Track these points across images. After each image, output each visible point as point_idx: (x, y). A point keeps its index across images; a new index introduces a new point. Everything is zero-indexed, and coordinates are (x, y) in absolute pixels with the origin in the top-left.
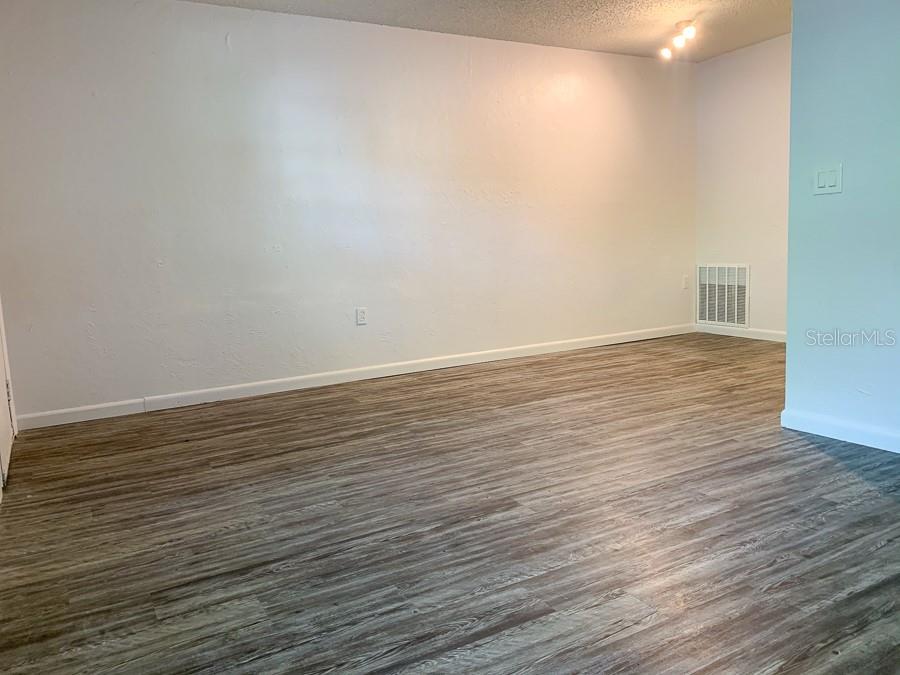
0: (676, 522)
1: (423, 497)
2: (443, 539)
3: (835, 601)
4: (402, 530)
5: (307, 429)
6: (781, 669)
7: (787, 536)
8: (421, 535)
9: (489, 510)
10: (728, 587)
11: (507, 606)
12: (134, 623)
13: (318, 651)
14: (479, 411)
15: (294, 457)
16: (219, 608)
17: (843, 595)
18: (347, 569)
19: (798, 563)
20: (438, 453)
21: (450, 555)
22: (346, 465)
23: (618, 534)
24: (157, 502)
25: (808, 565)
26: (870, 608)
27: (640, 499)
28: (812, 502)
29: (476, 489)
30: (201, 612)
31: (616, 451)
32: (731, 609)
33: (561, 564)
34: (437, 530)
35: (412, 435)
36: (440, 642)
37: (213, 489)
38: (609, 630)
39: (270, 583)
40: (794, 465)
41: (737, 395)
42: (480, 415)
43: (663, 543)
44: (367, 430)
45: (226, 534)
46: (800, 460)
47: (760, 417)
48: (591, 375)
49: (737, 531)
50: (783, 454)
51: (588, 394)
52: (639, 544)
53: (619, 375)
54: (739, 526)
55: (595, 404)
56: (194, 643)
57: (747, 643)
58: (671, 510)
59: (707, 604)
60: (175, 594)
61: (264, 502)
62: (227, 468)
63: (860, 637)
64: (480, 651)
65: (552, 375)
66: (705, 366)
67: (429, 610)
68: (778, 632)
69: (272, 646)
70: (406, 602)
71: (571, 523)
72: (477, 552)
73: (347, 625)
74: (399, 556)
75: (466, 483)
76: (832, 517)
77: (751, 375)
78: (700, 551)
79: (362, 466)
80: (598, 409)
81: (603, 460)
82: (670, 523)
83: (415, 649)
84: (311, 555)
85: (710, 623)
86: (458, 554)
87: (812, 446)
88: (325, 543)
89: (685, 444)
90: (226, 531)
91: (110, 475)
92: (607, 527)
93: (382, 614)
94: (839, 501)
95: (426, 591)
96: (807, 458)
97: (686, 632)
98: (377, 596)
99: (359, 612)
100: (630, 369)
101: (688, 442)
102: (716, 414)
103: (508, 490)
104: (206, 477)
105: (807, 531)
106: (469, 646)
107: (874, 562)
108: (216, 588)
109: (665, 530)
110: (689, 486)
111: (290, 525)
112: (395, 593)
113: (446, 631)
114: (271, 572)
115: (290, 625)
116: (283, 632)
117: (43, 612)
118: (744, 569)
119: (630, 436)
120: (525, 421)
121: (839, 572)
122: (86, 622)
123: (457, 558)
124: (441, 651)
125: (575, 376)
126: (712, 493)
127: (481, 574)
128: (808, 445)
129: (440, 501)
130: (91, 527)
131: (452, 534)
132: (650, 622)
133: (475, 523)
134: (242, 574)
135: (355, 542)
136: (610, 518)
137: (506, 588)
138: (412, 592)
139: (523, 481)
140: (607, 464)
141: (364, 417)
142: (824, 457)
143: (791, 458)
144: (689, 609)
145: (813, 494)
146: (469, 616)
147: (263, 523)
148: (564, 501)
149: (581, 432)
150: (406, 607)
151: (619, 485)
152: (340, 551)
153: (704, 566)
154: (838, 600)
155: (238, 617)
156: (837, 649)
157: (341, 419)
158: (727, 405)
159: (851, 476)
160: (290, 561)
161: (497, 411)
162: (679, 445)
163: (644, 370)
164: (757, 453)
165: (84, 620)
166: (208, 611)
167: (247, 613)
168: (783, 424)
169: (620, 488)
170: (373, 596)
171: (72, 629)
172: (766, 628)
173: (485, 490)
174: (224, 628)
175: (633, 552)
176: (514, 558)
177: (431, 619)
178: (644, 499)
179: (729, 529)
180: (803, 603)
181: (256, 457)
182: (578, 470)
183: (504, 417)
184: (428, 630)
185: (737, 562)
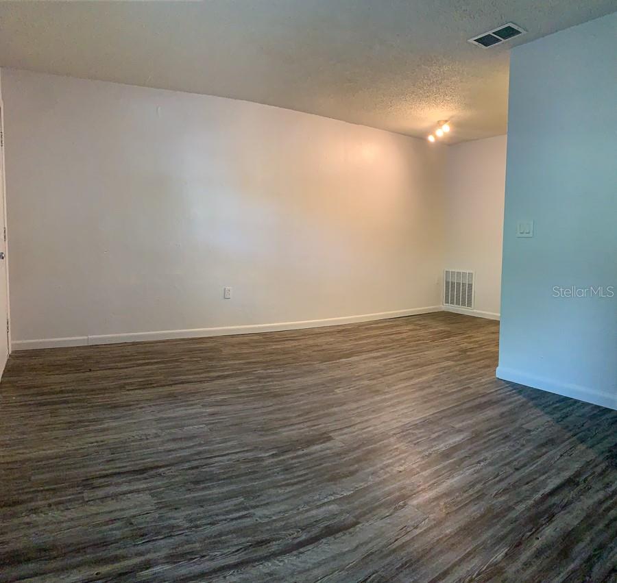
0: (437, 448)
1: (264, 430)
2: (278, 463)
3: (534, 500)
4: (249, 454)
5: (189, 368)
6: (506, 554)
7: (504, 455)
8: (261, 459)
9: (310, 442)
10: (471, 495)
11: (325, 519)
12: (70, 501)
13: (188, 542)
14: (304, 365)
15: (178, 388)
16: (125, 498)
17: (538, 496)
18: (211, 480)
19: (512, 474)
20: (276, 396)
21: (283, 477)
22: (213, 399)
23: (401, 459)
24: (90, 412)
25: (517, 475)
26: (554, 504)
27: (414, 432)
28: (516, 430)
29: (301, 426)
30: (113, 499)
31: (398, 396)
32: (474, 511)
33: (363, 485)
34: (273, 456)
35: (257, 380)
36: (274, 547)
37: (127, 406)
38: (398, 535)
39: (159, 483)
40: (504, 405)
41: (470, 355)
42: (305, 368)
43: (429, 465)
44: (226, 373)
45: (132, 441)
46: (508, 401)
47: (483, 371)
48: (379, 340)
49: (475, 453)
50: (499, 396)
51: (379, 354)
52: (414, 466)
53: (397, 340)
54: (475, 449)
55: (384, 361)
56: (107, 523)
57: (485, 537)
58: (434, 439)
59: (460, 509)
60: (97, 482)
61: (159, 420)
62: (136, 391)
63: (550, 526)
64: (303, 557)
65: (355, 339)
66: (449, 335)
67: (266, 520)
68: (504, 526)
69: (158, 533)
70: (250, 511)
71: (369, 452)
72: (301, 476)
73: (209, 524)
74: (246, 474)
75: (294, 421)
76: (528, 441)
77: (477, 342)
78: (453, 469)
79: (224, 400)
80: (386, 365)
81: (389, 403)
82: (434, 449)
83: (255, 551)
84: (187, 465)
85: (462, 523)
86: (288, 476)
87: (514, 391)
88: (197, 457)
89: (440, 390)
90: (133, 439)
91: (63, 388)
92: (394, 454)
93: (232, 520)
94: (532, 429)
95: (265, 505)
96: (513, 399)
97: (447, 532)
98: (229, 504)
99: (217, 515)
100: (404, 335)
101: (442, 388)
102: (458, 368)
103: (325, 427)
104: (122, 397)
105: (515, 451)
106: (295, 553)
107: (554, 471)
108: (123, 482)
109: (431, 454)
110: (444, 421)
111: (174, 440)
112: (242, 503)
113: (279, 539)
114: (160, 475)
115: (170, 518)
116: (166, 523)
117: (15, 485)
118: (480, 481)
119: (407, 384)
120: (338, 373)
121: (535, 479)
122: (40, 495)
123: (288, 479)
124: (274, 555)
125: (369, 341)
126: (458, 426)
127: (305, 493)
128: (512, 390)
129: (276, 434)
130: (49, 424)
131: (284, 460)
132: (424, 526)
133: (300, 453)
134: (141, 474)
135: (217, 459)
136: (395, 447)
137: (324, 504)
138: (254, 504)
139: (335, 421)
140: (392, 406)
141: (225, 363)
142: (521, 399)
143: (503, 400)
144: (448, 513)
145: (517, 425)
146: (295, 527)
147: (157, 436)
148: (364, 436)
149: (375, 382)
150: (250, 516)
151: (400, 421)
152: (206, 465)
153: (455, 480)
154: (537, 499)
155: (136, 506)
156: (539, 536)
157: (210, 363)
158: (464, 362)
159: (538, 411)
160: (174, 468)
161: (318, 365)
162: (436, 391)
163: (413, 336)
164: (483, 396)
165: (39, 494)
166: (117, 499)
167: (142, 505)
168: (497, 376)
169: (400, 424)
170: (226, 504)
171: (31, 500)
172: (495, 524)
173: (308, 427)
174: (127, 514)
175: (411, 473)
176: (329, 480)
177: (268, 527)
178: (416, 432)
179: (470, 452)
180: (517, 503)
181: (155, 385)
182: (373, 411)
183: (322, 370)
184: (266, 536)
185: (476, 476)
